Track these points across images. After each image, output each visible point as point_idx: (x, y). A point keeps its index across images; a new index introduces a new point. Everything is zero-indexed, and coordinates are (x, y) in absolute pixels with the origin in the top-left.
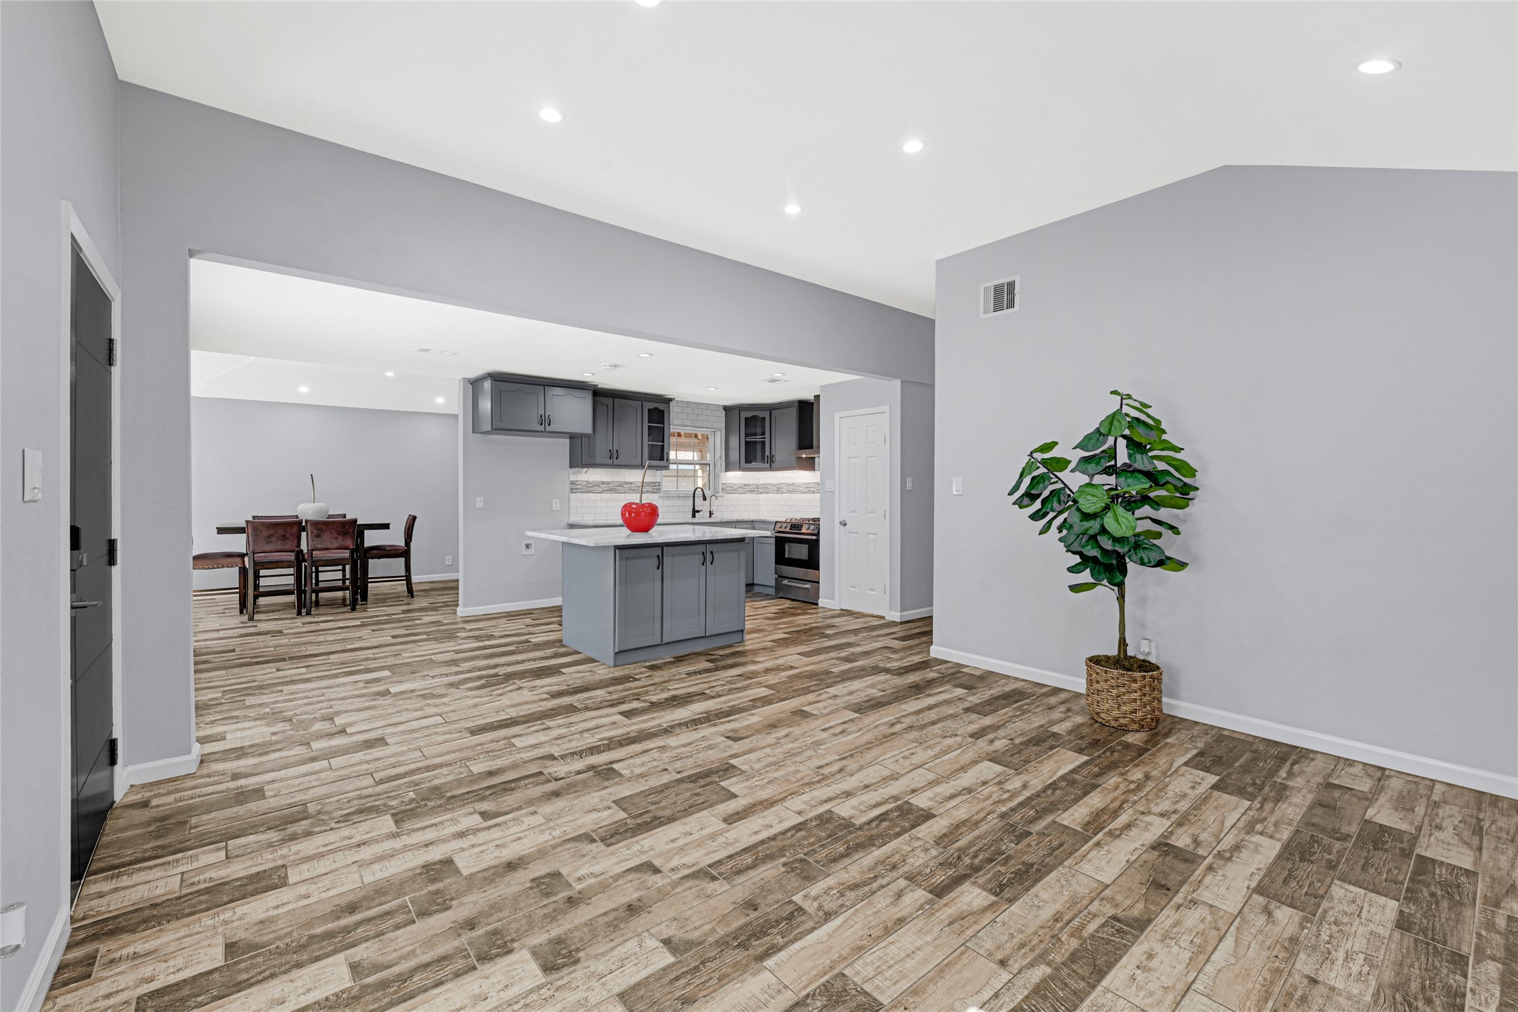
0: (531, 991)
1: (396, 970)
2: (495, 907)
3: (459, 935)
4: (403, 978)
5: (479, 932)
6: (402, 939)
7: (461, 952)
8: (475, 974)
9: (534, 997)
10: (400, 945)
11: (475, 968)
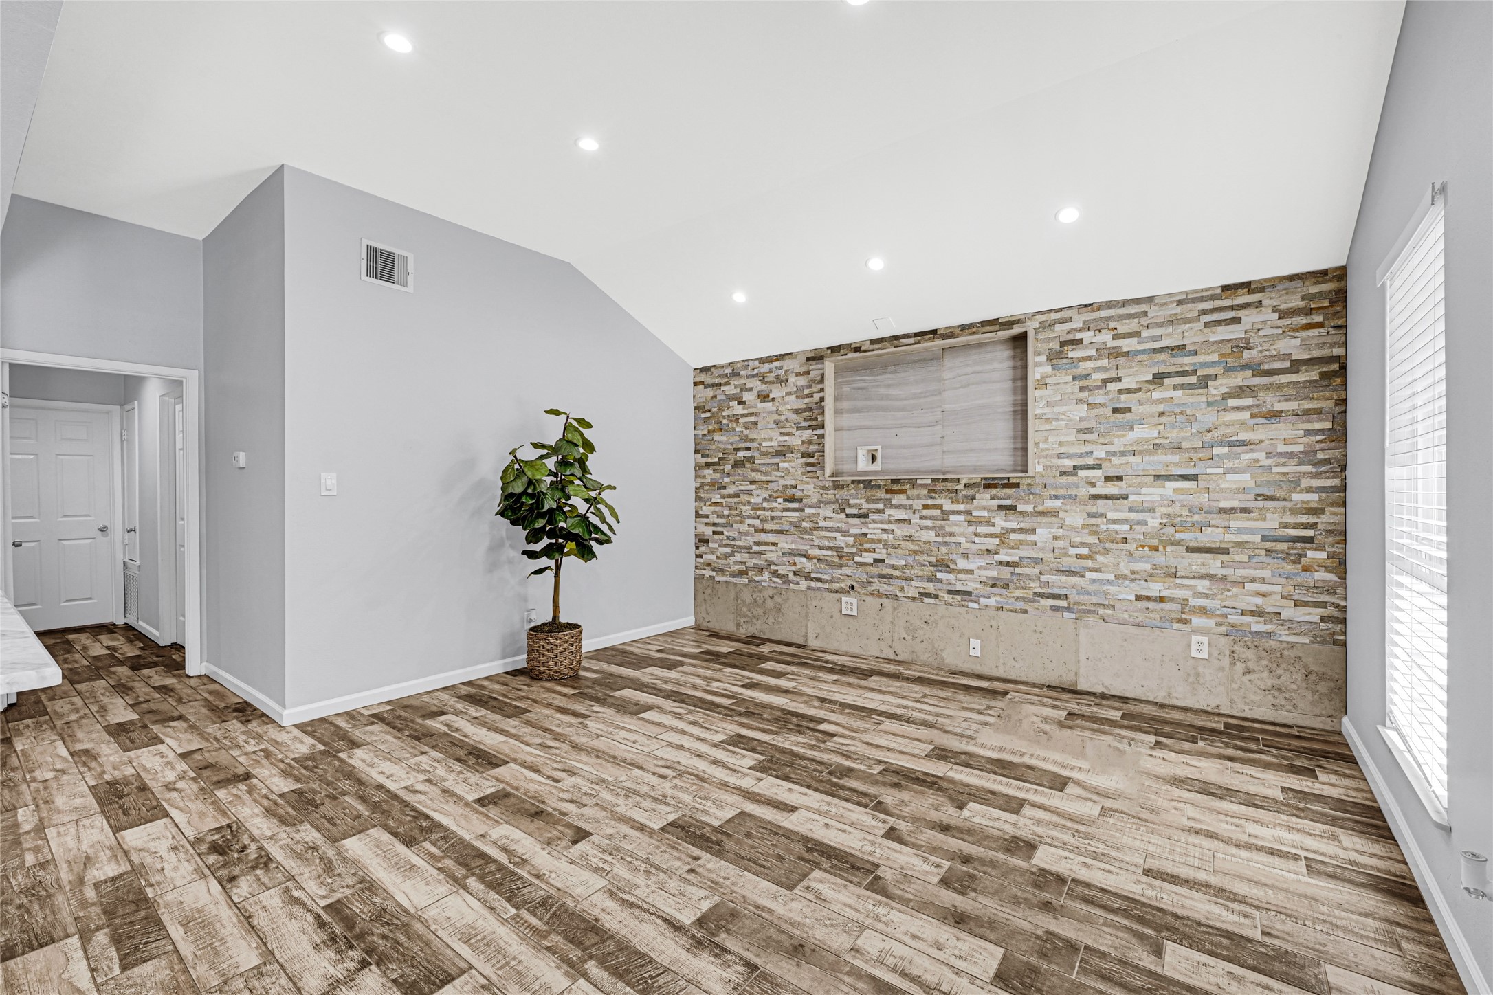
0: (1055, 846)
1: (1126, 922)
2: (1016, 901)
3: (1062, 906)
4: (1126, 913)
5: (1046, 896)
6: (1106, 942)
7: (1071, 895)
8: (1075, 876)
9: (1056, 844)
10: (1112, 938)
11: (1073, 880)
